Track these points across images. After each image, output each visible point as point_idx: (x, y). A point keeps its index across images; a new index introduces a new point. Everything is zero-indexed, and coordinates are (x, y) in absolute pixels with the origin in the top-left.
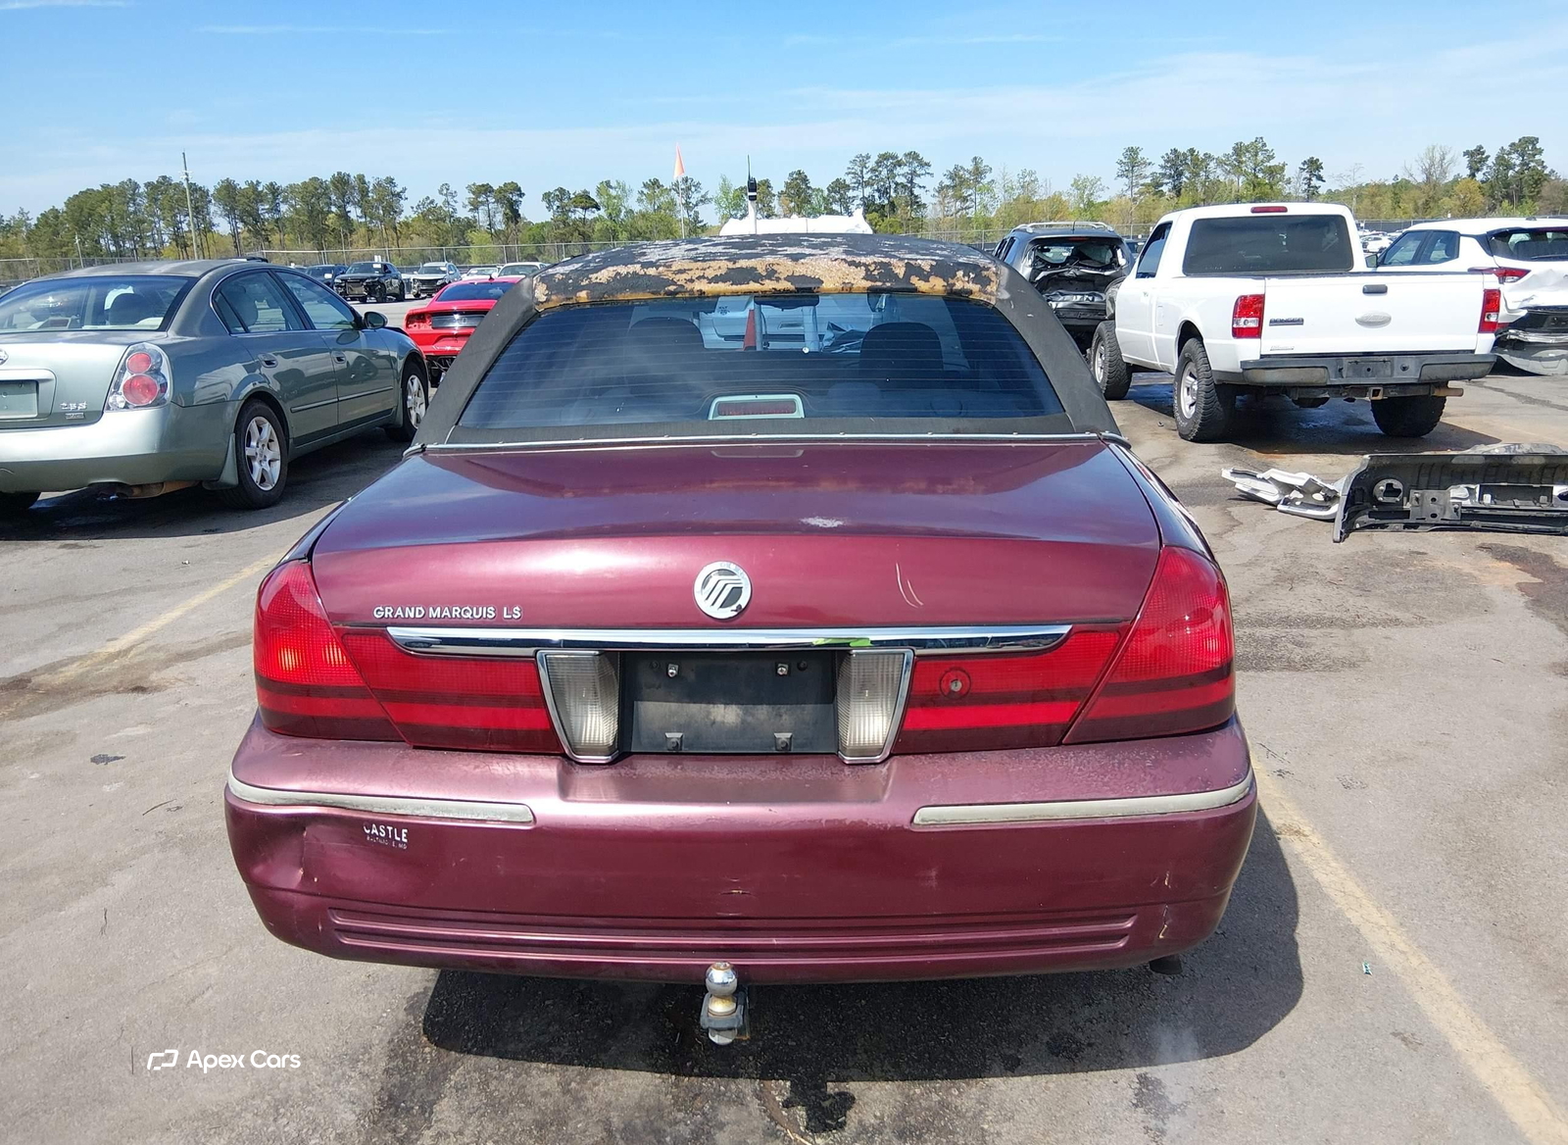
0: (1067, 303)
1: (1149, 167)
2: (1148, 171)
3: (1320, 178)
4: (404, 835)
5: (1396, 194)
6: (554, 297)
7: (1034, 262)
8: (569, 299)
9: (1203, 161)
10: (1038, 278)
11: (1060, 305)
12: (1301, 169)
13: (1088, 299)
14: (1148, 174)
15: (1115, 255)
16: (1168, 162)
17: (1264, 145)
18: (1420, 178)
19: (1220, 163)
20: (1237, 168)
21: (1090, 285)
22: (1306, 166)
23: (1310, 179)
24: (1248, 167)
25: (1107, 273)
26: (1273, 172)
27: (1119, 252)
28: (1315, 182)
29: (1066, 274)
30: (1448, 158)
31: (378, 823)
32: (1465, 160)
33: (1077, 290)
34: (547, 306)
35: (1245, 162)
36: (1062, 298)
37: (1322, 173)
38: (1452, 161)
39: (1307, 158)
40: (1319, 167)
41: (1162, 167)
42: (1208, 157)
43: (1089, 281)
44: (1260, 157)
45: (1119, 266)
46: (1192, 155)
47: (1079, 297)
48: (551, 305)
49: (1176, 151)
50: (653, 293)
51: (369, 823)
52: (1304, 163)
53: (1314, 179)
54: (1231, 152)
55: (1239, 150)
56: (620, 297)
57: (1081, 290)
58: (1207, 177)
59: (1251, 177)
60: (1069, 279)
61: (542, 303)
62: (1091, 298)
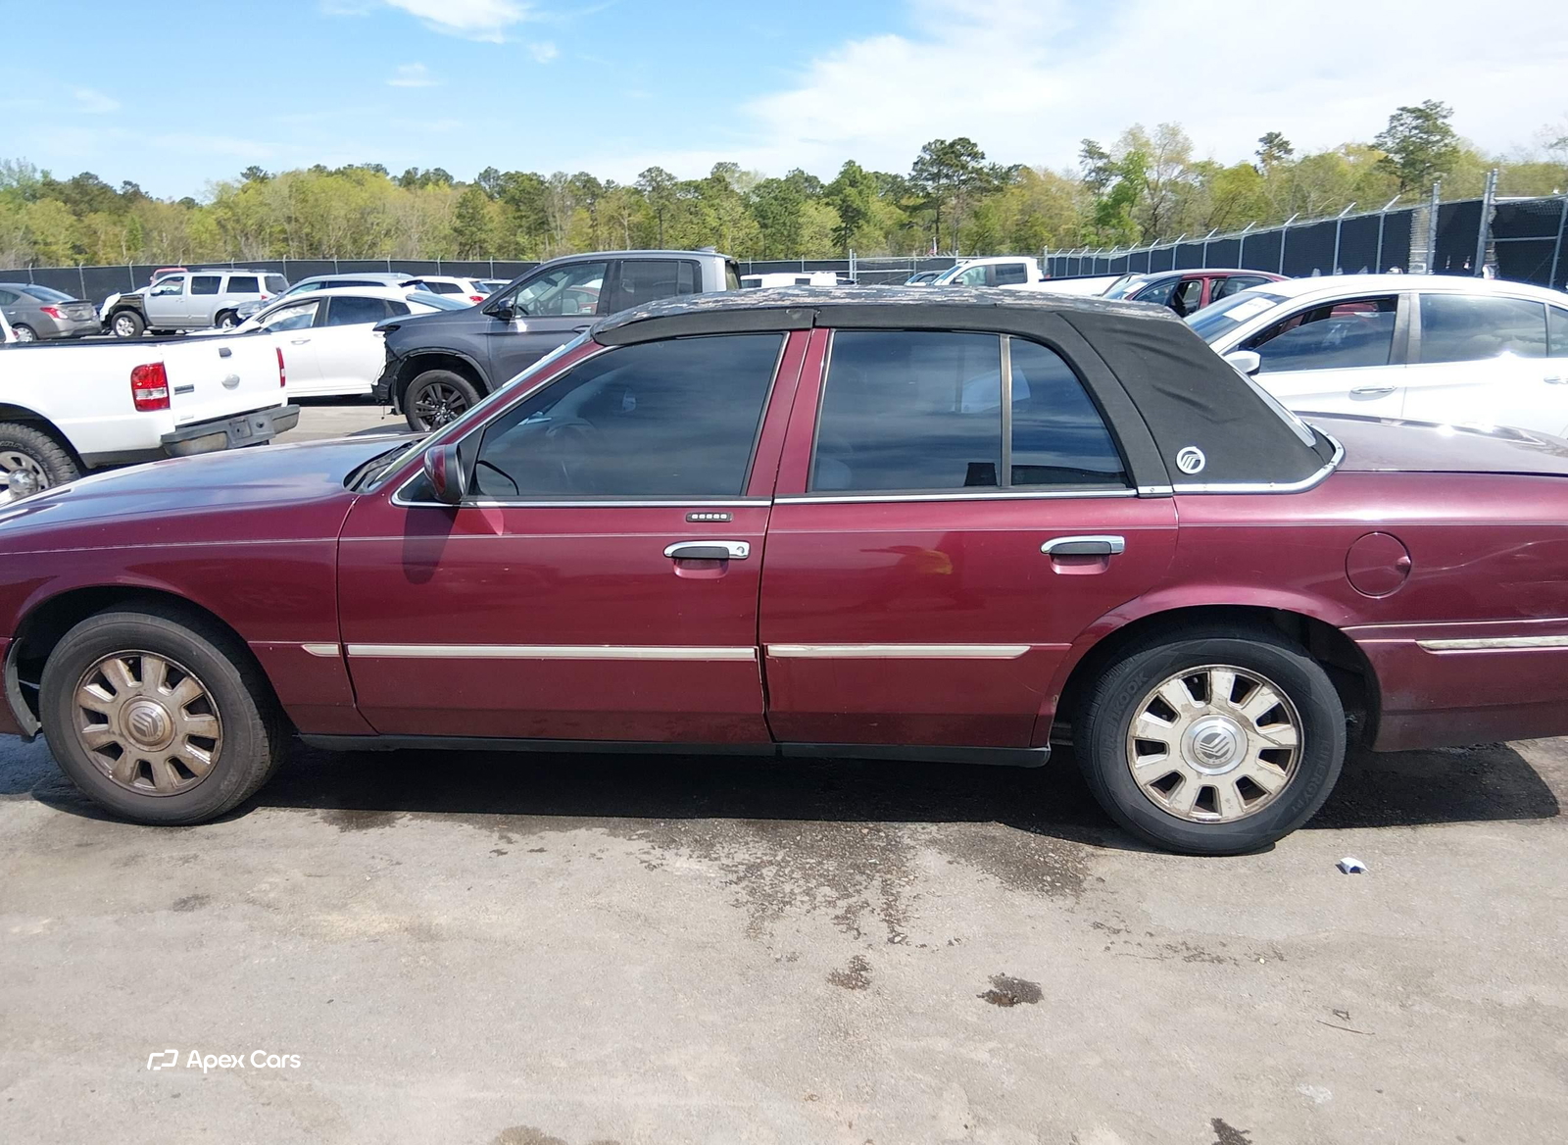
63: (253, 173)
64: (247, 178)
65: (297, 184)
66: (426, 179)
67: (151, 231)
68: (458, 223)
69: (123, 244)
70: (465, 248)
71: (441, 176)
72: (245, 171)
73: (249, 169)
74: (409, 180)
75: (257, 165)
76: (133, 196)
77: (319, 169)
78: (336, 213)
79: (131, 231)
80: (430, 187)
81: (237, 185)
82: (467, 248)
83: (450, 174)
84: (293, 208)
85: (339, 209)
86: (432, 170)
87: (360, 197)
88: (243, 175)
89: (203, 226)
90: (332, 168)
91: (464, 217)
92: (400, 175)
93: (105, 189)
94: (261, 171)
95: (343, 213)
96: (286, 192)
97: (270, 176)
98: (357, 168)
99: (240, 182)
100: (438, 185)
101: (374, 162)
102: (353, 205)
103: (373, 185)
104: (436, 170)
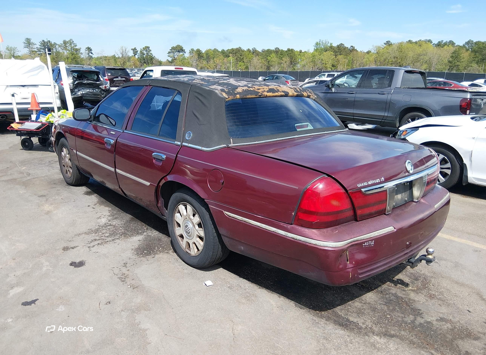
0: (86, 92)
1: (35, 45)
2: (35, 46)
3: (92, 53)
4: (373, 242)
5: (115, 60)
6: (230, 97)
7: (73, 78)
8: (234, 97)
9: (54, 45)
10: (75, 83)
11: (83, 92)
12: (86, 50)
13: (92, 91)
14: (35, 47)
15: (98, 77)
16: (42, 44)
17: (73, 42)
18: (121, 56)
19: (60, 46)
20: (65, 48)
21: (92, 86)
22: (87, 49)
23: (89, 54)
24: (69, 48)
25: (97, 83)
26: (77, 50)
27: (100, 76)
28: (90, 54)
29: (84, 82)
30: (127, 50)
31: (367, 242)
32: (132, 51)
33: (87, 88)
34: (228, 99)
35: (68, 46)
36: (83, 90)
37: (92, 52)
38: (128, 51)
39: (87, 47)
40: (91, 50)
41: (40, 45)
42: (55, 44)
43: (91, 85)
44: (72, 45)
45: (101, 80)
46: (50, 43)
47: (89, 90)
48: (229, 99)
49: (44, 41)
50: (256, 96)
51: (364, 243)
52: (86, 48)
53: (90, 53)
54: (62, 43)
55: (65, 42)
56: (248, 97)
57: (89, 88)
58: (56, 51)
59: (71, 51)
60: (85, 84)
61: (227, 98)
62: (93, 90)
63: (388, 43)
64: (385, 45)
65: (400, 46)
66: (445, 44)
67: (354, 61)
68: (451, 59)
69: (346, 64)
70: (451, 68)
71: (452, 43)
72: (385, 42)
73: (386, 42)
74: (439, 45)
75: (389, 40)
76: (353, 50)
77: (410, 41)
78: (410, 56)
79: (349, 60)
80: (446, 47)
81: (382, 46)
82: (452, 67)
83: (455, 42)
84: (397, 54)
85: (411, 54)
86: (448, 41)
87: (419, 50)
88: (384, 43)
89: (368, 59)
90: (414, 41)
91: (454, 57)
92: (436, 42)
93: (345, 48)
94: (390, 42)
95: (412, 55)
96: (396, 49)
97: (393, 44)
98: (423, 41)
99: (383, 46)
100: (448, 46)
101: (428, 39)
102: (416, 53)
103: (424, 46)
104: (450, 41)
